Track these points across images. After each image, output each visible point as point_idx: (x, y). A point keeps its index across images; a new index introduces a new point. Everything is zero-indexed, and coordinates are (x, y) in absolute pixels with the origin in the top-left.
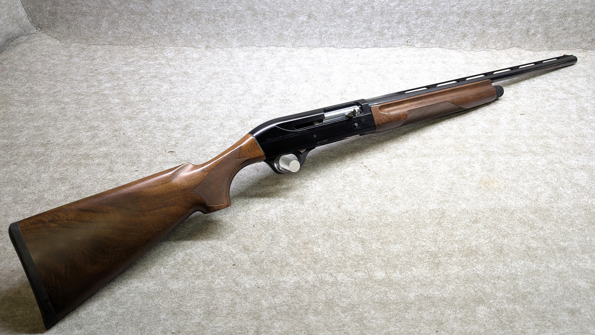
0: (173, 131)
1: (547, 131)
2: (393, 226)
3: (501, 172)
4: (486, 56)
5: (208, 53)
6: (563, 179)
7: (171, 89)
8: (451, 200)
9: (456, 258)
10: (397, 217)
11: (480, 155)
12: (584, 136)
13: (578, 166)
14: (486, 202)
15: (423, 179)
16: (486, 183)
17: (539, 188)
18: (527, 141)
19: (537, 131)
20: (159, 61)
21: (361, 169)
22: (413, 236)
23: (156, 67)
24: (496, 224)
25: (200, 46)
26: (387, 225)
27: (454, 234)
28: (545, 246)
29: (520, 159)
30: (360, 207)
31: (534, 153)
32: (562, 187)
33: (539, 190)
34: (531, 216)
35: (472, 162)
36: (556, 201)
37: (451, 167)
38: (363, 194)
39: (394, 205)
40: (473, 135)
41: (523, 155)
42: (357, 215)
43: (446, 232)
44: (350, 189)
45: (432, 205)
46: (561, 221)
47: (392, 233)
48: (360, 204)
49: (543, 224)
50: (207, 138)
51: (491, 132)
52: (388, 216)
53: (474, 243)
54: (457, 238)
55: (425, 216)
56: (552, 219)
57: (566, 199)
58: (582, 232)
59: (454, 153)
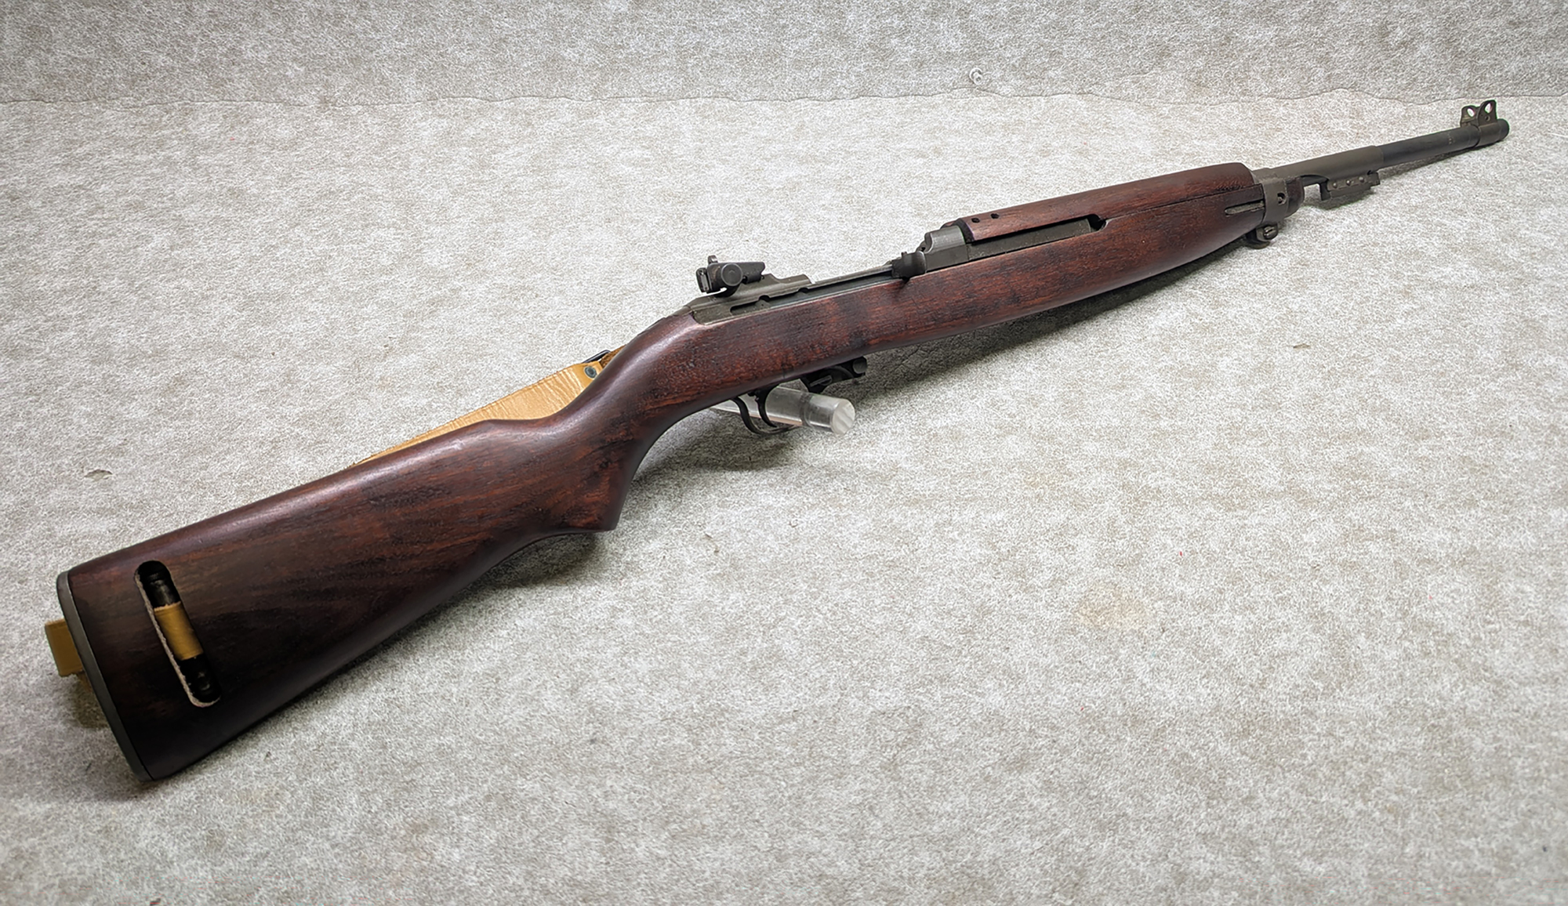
1: (1374, 410)
2: (731, 770)
3: (1163, 569)
4: (1233, 125)
5: (326, 124)
6: (1379, 603)
7: (172, 248)
8: (956, 677)
10: (756, 734)
12: (1505, 433)
13: (1450, 550)
14: (1077, 684)
15: (886, 591)
17: (1284, 636)
18: (1293, 449)
20: (168, 151)
21: (690, 548)
22: (786, 814)
23: (152, 175)
24: (1087, 776)
25: (302, 100)
26: (711, 765)
27: (931, 809)
28: (1241, 872)
30: (642, 692)
31: (1304, 499)
32: (1367, 638)
33: (1280, 644)
34: (1223, 749)
35: (1072, 531)
36: (1329, 693)
37: (994, 547)
38: (669, 644)
39: (759, 690)
40: (1104, 424)
41: (1261, 504)
42: (626, 723)
43: (905, 801)
44: (629, 622)
45: (887, 694)
46: (1327, 773)
47: (718, 797)
48: (647, 680)
49: (1256, 783)
50: (226, 427)
51: (1172, 413)
52: (726, 732)
53: (989, 851)
54: (935, 828)
55: (851, 735)
56: (1297, 761)
57: (1371, 685)
58: (1396, 822)
59: (1018, 492)
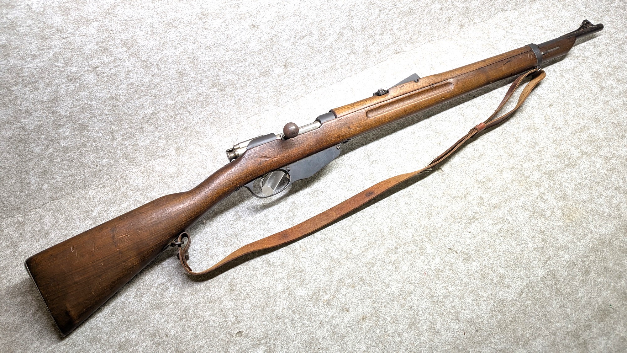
0: (220, 300)
9: (596, 327)
11: (544, 181)
16: (569, 216)
19: (574, 123)
29: (579, 168)
